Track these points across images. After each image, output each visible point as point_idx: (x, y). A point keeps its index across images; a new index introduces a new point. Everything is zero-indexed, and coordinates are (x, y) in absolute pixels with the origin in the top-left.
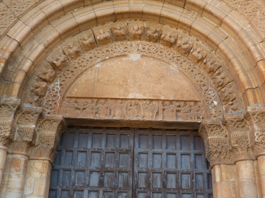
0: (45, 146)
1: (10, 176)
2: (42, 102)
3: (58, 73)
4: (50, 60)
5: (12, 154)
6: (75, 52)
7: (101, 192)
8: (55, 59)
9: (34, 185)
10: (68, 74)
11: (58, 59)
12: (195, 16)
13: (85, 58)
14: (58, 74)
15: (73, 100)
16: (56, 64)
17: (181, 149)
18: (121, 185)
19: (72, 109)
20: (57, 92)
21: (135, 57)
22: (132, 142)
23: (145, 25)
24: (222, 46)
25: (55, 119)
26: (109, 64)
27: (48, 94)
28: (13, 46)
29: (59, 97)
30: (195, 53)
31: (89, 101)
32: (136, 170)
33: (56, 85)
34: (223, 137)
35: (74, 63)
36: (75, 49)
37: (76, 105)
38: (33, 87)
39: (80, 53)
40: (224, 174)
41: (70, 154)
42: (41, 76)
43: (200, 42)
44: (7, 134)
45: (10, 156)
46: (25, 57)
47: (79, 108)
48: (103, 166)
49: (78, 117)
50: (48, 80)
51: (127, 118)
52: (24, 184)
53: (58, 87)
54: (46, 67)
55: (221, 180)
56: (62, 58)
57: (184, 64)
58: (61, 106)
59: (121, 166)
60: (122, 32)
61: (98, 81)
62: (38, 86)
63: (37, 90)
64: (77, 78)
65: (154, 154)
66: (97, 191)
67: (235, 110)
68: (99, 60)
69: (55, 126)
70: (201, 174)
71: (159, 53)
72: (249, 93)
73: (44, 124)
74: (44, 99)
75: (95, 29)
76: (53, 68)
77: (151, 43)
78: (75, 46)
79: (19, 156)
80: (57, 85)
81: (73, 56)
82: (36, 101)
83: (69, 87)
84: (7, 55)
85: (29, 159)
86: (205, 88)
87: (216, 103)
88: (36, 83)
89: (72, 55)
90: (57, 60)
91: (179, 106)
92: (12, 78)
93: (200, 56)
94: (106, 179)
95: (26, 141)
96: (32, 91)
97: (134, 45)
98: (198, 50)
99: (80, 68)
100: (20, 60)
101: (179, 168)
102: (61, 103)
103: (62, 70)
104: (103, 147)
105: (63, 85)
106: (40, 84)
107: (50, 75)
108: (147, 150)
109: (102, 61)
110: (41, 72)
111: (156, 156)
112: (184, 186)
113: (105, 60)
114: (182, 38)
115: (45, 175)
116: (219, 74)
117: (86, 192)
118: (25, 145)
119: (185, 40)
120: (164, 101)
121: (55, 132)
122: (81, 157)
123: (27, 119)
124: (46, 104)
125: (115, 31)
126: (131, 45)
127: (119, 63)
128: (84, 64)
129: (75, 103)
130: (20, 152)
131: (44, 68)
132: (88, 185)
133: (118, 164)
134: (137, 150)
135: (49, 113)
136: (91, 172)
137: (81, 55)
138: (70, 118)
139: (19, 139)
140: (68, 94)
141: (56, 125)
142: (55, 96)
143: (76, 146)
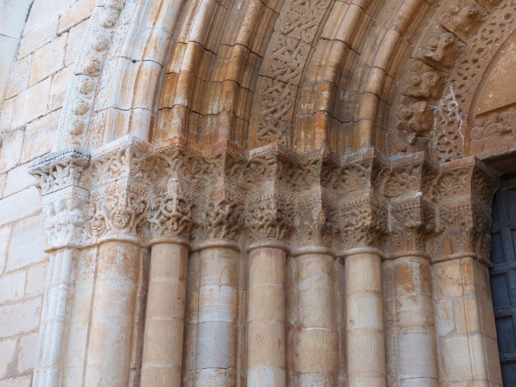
0: (457, 228)
1: (398, 304)
2: (430, 142)
3: (447, 75)
4: (420, 55)
5: (392, 259)
6: (466, 18)
8: (430, 48)
9: (454, 312)
10: (467, 69)
11: (436, 47)
13: (494, 22)
14: (448, 77)
15: (492, 117)
16: (434, 58)
19: (493, 138)
20: (454, 114)
25: (459, 167)
27: (438, 123)
28: (334, 53)
29: (460, 122)
33: (450, 99)
35: (475, 42)
36: (465, 11)
38: (400, 119)
39: (479, 16)
42: (410, 93)
44: (368, 222)
46: (367, 65)
47: (507, 130)
50: (427, 95)
52: (430, 314)
53: (454, 102)
54: (416, 71)
58: (468, 139)
62: (409, 114)
63: (410, 122)
64: (488, 69)
69: (464, 182)
73: (442, 184)
74: (432, 137)
76: (430, 68)
78: (463, 7)
79: (406, 261)
80: (452, 99)
81: (467, 29)
82: (412, 144)
83: (475, 95)
84: (329, 74)
85: (430, 262)
88: (405, 110)
89: (465, 26)
90: (434, 48)
92: (354, 113)
95: (412, 228)
96: (401, 127)
99: (490, 46)
100: (359, 75)
102: (467, 132)
103: (453, 67)
105: (462, 95)
106: (413, 109)
107: (427, 85)
110: (408, 84)
115: (469, 288)
118: (412, 236)
121: (469, 196)
123: (402, 185)
124: (439, 144)
128: (496, 35)
129: (497, 122)
130: (405, 252)
131: (413, 74)
135: (448, 161)
137: (484, 19)
138: (494, 156)
139: (399, 228)
140: (477, 109)
141: (466, 180)
142: (451, 123)
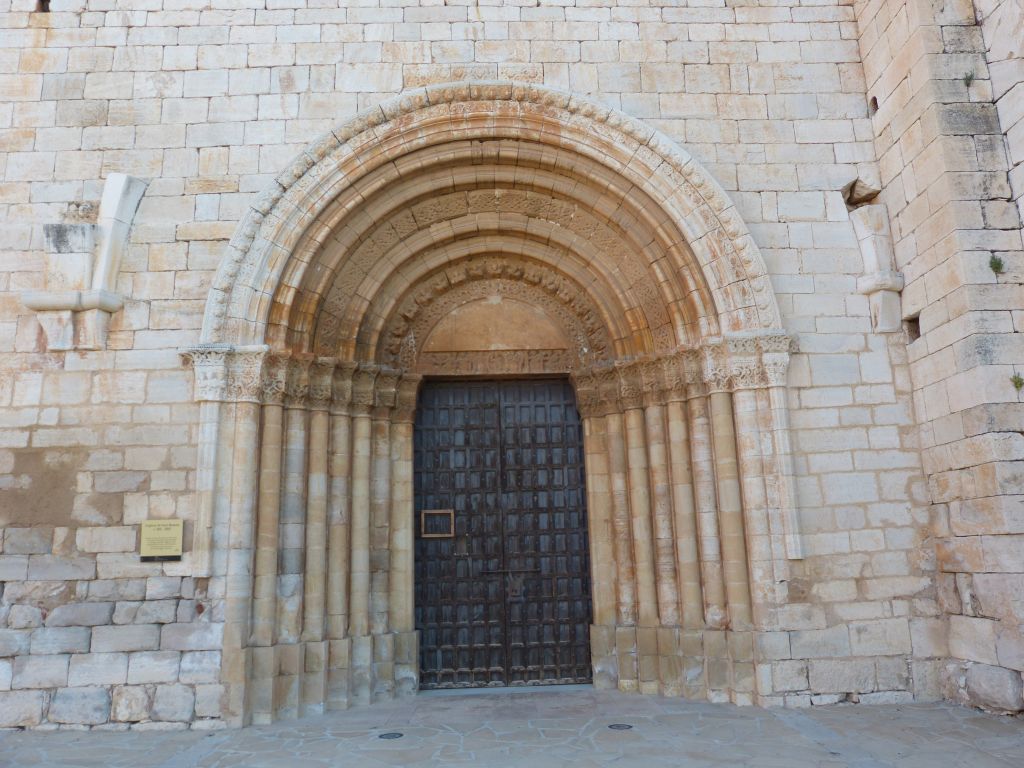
0: (406, 408)
1: (377, 443)
2: (398, 360)
3: (411, 325)
4: (403, 314)
5: (375, 420)
6: (428, 300)
7: (468, 451)
8: (408, 310)
10: (422, 325)
12: (560, 255)
13: (439, 304)
14: (412, 327)
15: (430, 355)
16: (409, 316)
17: (550, 400)
18: (488, 443)
19: (430, 365)
20: (412, 347)
21: (495, 299)
22: (497, 396)
23: (505, 263)
24: (590, 290)
25: (413, 378)
26: (466, 310)
27: (403, 350)
28: (365, 306)
29: (414, 353)
30: (562, 295)
31: (448, 355)
32: (503, 426)
33: (411, 339)
34: (593, 389)
35: (428, 311)
36: (428, 296)
37: (434, 360)
38: (388, 346)
39: (433, 299)
40: (593, 427)
41: (431, 412)
42: (394, 333)
43: (567, 282)
44: (371, 403)
45: (374, 423)
47: (437, 363)
48: (467, 424)
49: (438, 374)
50: (401, 335)
51: (491, 372)
52: (390, 449)
53: (413, 340)
54: (399, 322)
55: (591, 434)
56: (415, 308)
57: (551, 305)
58: (418, 363)
59: (487, 423)
60: (479, 272)
61: (456, 331)
62: (392, 344)
63: (391, 348)
64: (432, 328)
65: (521, 407)
66: (464, 451)
67: (604, 359)
68: (455, 305)
70: (572, 426)
71: (522, 293)
72: (618, 344)
73: (403, 385)
74: (400, 357)
75: (448, 270)
76: (406, 321)
77: (513, 282)
78: (427, 293)
79: (383, 422)
82: (392, 362)
83: (425, 339)
84: (360, 318)
85: (392, 423)
86: (574, 333)
87: (586, 350)
88: (390, 341)
89: (425, 303)
90: (410, 311)
91: (546, 355)
92: (368, 341)
93: (567, 299)
94: (472, 438)
95: (388, 406)
96: (386, 350)
97: (493, 285)
98: (565, 291)
99: (435, 316)
100: (374, 321)
101: (549, 422)
102: (417, 359)
103: (415, 322)
104: (466, 403)
105: (418, 338)
106: (393, 341)
107: (403, 329)
108: (514, 403)
109: (459, 306)
110: (394, 328)
111: (523, 409)
112: (554, 440)
113: (462, 305)
114: (546, 277)
116: (588, 319)
117: (452, 451)
119: (551, 279)
120: (529, 351)
121: (415, 393)
122: (443, 416)
123: (386, 383)
125: (471, 272)
126: (490, 286)
127: (478, 308)
128: (439, 311)
129: (432, 358)
130: (383, 418)
131: (397, 323)
132: (454, 445)
133: (483, 420)
134: (503, 404)
135: (406, 372)
136: (456, 430)
137: (434, 301)
138: (429, 376)
139: (382, 405)
140: (425, 348)
141: (415, 385)
142: (410, 351)
143: (436, 403)
